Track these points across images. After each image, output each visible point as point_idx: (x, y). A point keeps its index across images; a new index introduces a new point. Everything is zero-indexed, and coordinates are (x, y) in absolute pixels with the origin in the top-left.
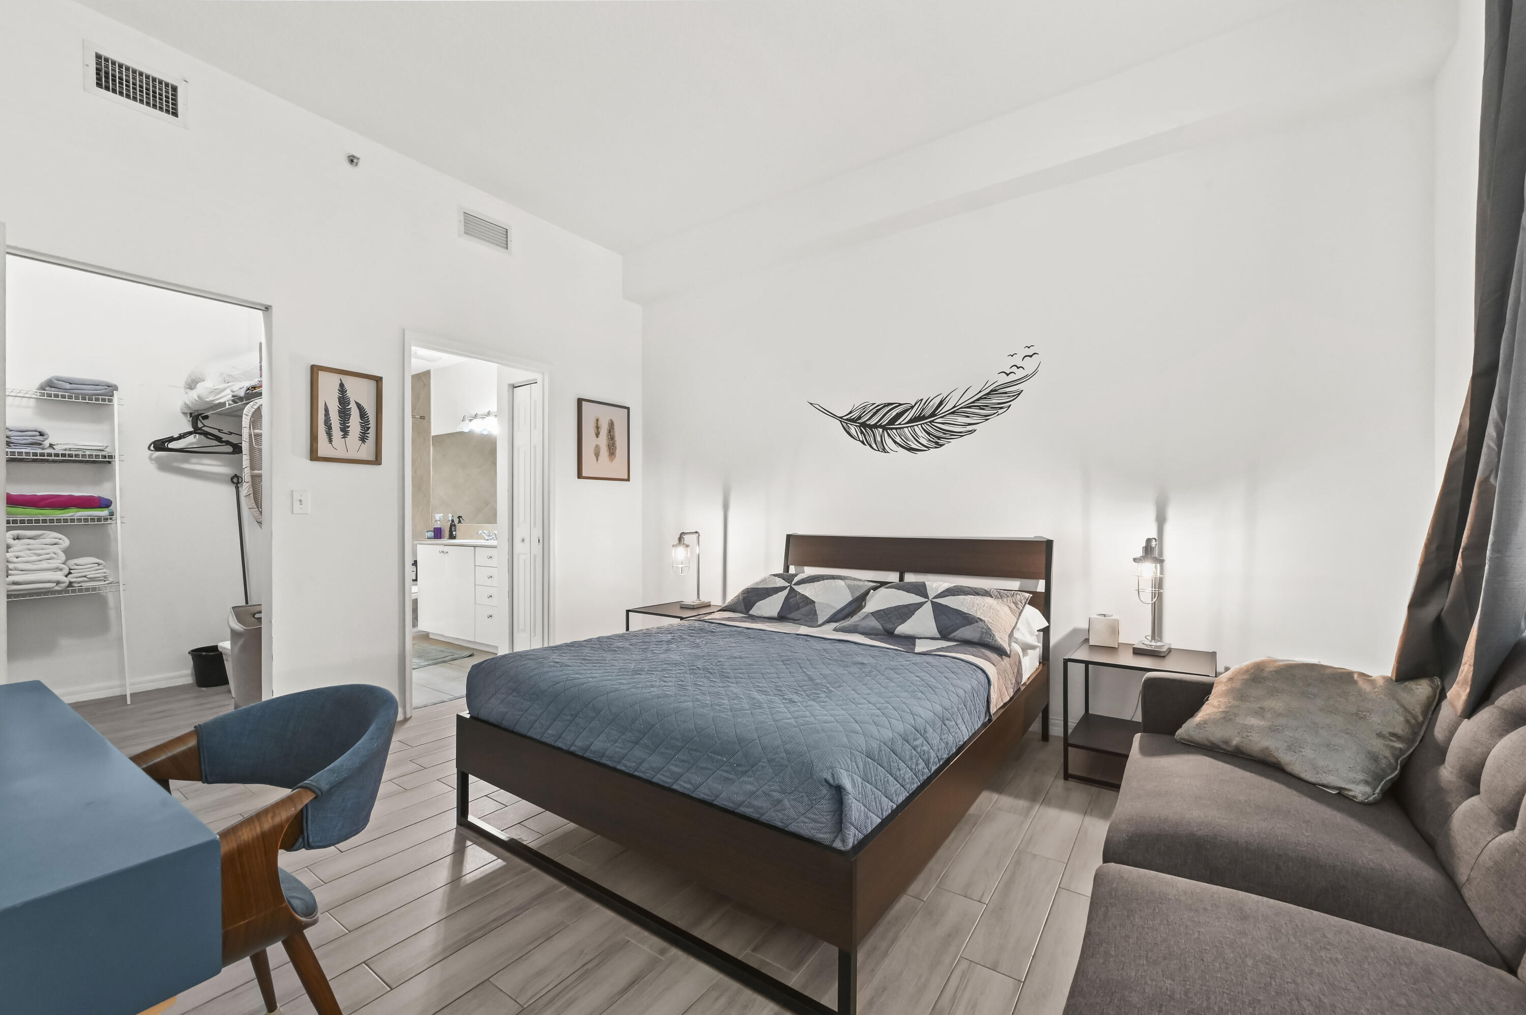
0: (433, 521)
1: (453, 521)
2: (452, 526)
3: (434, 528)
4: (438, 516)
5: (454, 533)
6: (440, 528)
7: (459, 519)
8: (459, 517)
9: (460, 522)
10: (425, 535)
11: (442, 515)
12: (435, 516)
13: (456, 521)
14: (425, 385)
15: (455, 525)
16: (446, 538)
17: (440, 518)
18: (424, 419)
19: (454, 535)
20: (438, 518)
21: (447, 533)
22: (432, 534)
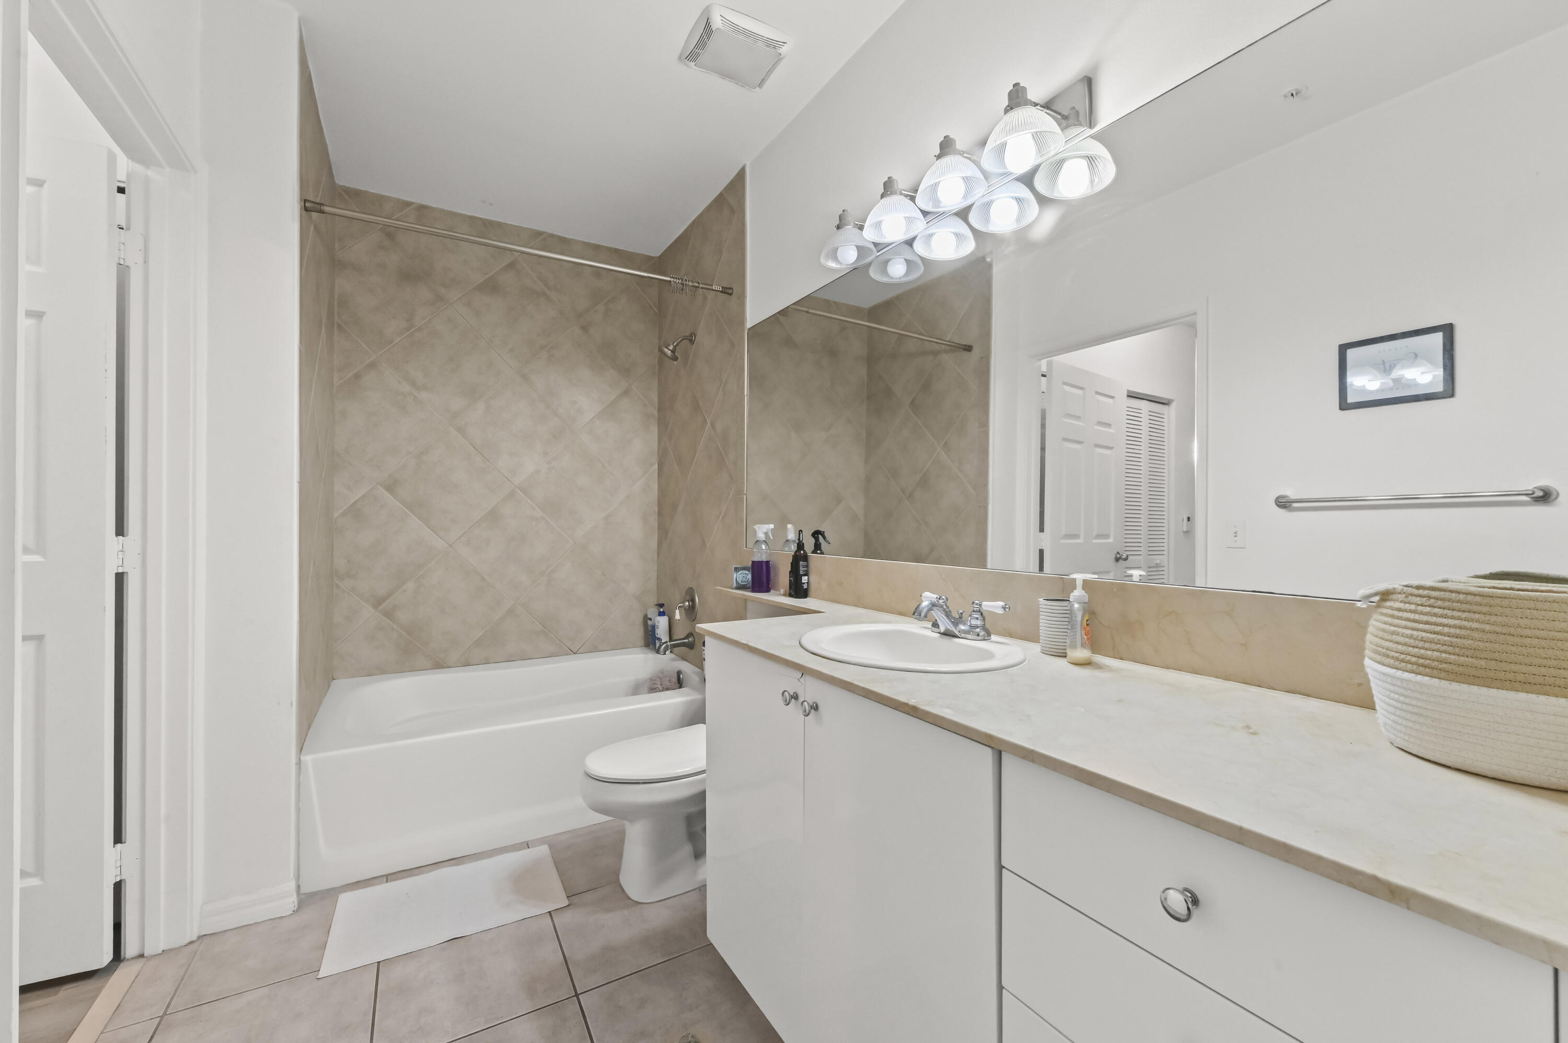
0: (751, 544)
1: (800, 546)
2: (799, 559)
3: (753, 562)
4: (762, 530)
5: (805, 579)
6: (767, 563)
7: (817, 539)
8: (816, 534)
9: (817, 548)
10: (732, 577)
11: (772, 526)
12: (755, 532)
13: (809, 544)
14: (732, 211)
15: (805, 558)
16: (782, 591)
17: (766, 534)
18: (731, 294)
19: (805, 586)
20: (761, 536)
21: (783, 577)
22: (746, 577)
